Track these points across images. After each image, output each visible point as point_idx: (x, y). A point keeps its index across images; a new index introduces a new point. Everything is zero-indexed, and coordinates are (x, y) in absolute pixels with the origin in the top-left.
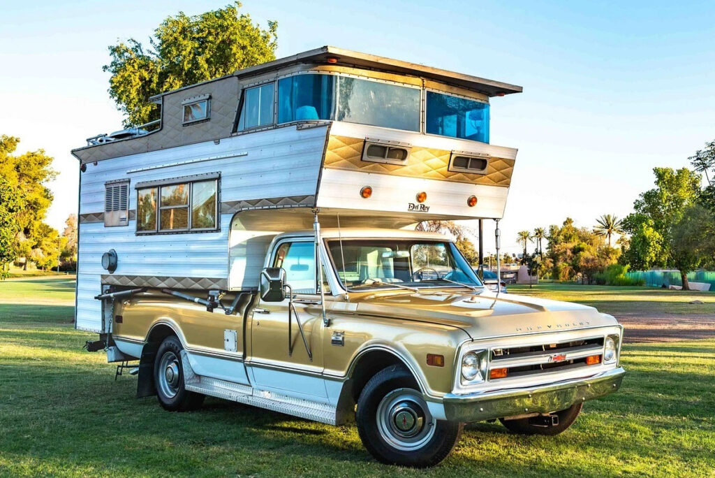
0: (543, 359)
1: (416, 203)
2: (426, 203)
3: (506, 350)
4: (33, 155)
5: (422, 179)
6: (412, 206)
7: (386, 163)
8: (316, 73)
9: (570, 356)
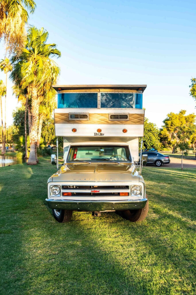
0: (89, 191)
1: (98, 133)
2: (102, 132)
3: (78, 186)
4: (191, 115)
5: (98, 125)
6: (95, 134)
7: (79, 120)
8: (62, 93)
9: (101, 191)
